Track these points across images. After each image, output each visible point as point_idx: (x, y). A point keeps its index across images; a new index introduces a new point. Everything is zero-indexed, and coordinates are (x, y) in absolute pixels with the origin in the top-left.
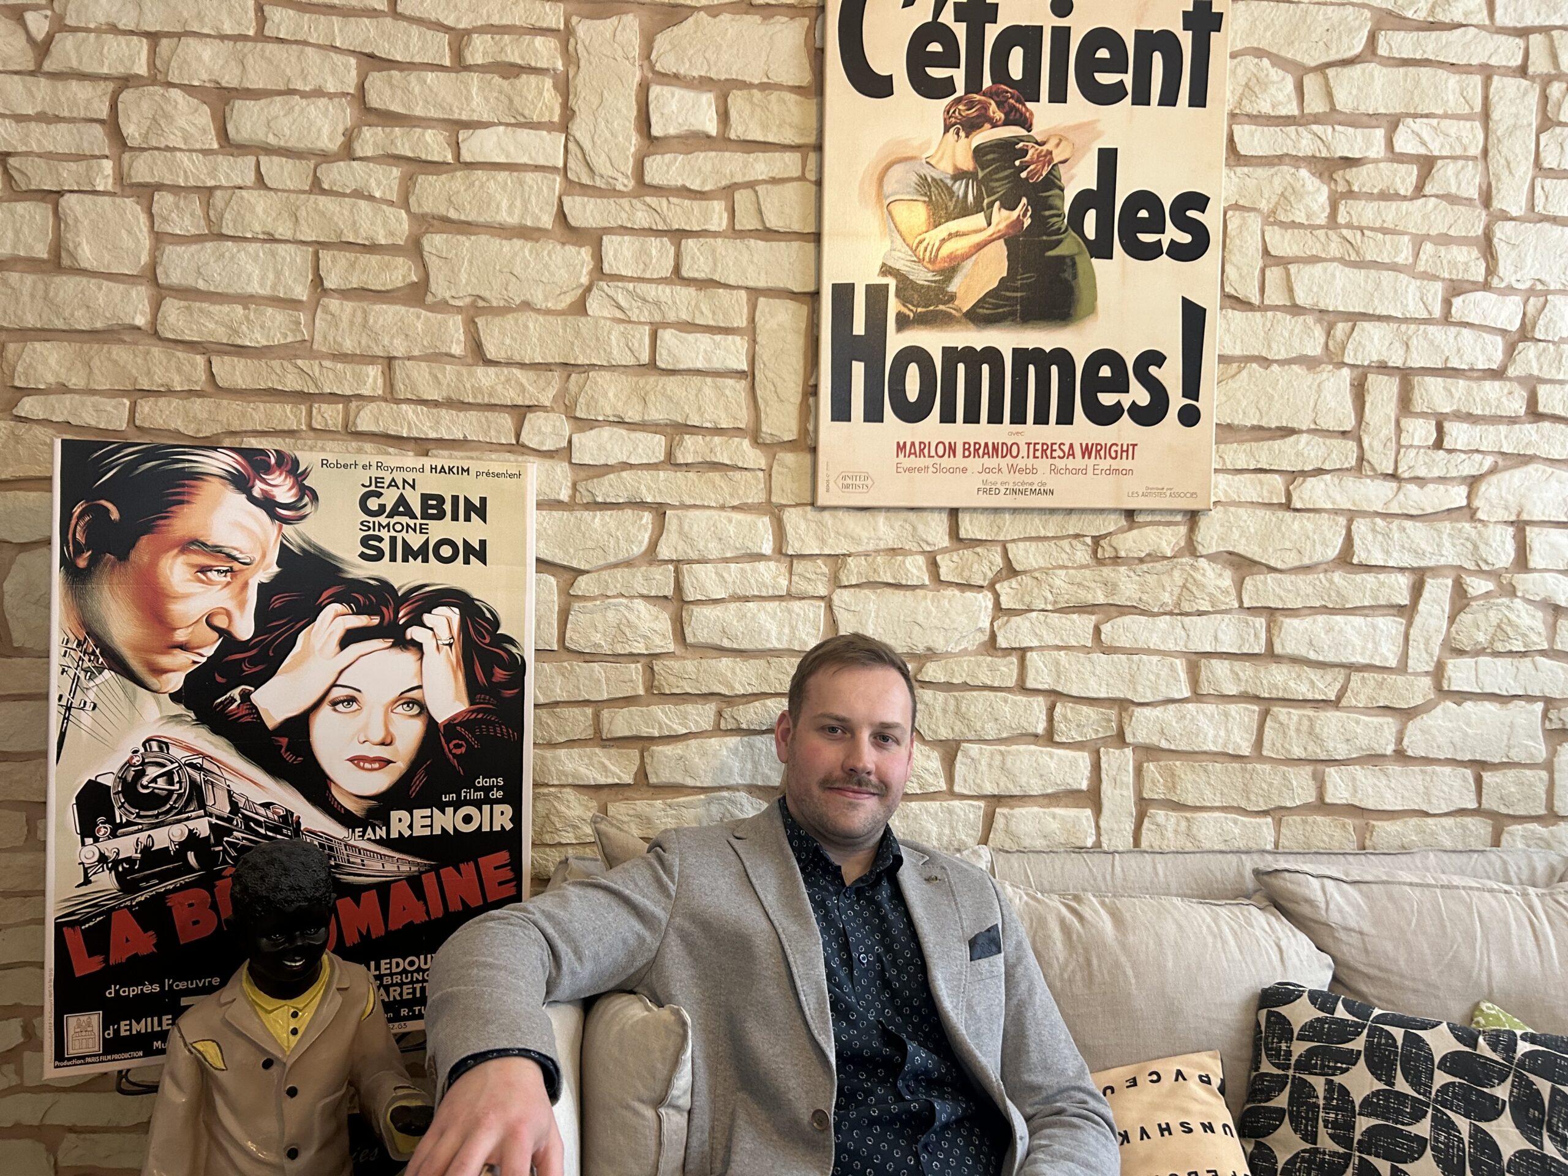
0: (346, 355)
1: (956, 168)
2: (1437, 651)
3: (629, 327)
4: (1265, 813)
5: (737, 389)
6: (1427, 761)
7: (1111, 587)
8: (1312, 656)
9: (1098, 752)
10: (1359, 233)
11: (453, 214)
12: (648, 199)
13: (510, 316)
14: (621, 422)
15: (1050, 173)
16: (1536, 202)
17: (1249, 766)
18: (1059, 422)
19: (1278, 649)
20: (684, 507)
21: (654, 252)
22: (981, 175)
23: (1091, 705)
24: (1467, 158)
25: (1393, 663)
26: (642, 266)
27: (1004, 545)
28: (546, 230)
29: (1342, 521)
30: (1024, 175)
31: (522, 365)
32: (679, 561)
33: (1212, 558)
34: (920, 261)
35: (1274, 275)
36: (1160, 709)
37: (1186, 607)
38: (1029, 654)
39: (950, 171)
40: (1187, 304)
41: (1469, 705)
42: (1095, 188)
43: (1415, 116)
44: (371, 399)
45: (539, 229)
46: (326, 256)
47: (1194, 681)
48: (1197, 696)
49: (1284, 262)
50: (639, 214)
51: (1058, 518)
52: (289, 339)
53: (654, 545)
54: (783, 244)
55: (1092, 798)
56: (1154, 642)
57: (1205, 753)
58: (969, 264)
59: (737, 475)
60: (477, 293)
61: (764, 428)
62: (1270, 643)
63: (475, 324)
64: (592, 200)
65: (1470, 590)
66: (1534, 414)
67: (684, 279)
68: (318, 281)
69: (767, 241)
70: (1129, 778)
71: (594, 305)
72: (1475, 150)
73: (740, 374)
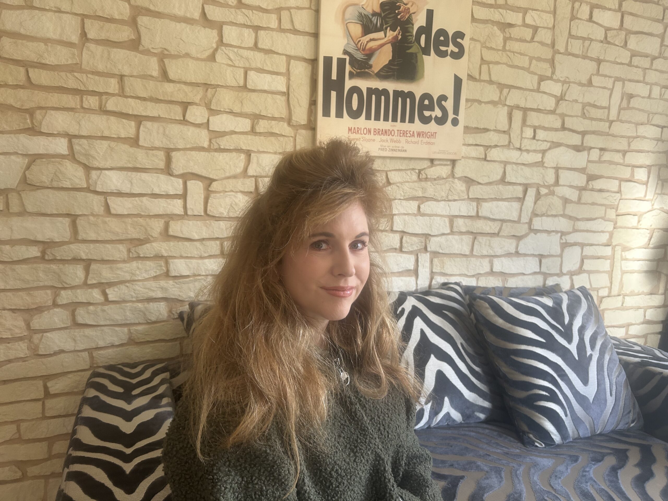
0: (99, 72)
1: (373, 11)
2: (530, 215)
3: (235, 68)
4: (473, 276)
5: (281, 100)
6: (525, 255)
7: (424, 190)
8: (491, 217)
9: (417, 255)
10: (513, 54)
11: (152, 8)
12: (243, 10)
13: (180, 59)
14: (231, 113)
15: (409, 17)
16: (569, 48)
17: (469, 259)
18: (409, 122)
19: (480, 214)
20: (259, 152)
21: (246, 35)
22: (383, 15)
23: (415, 237)
24: (548, 28)
25: (516, 219)
26: (240, 41)
27: (386, 172)
28: (196, 20)
29: (503, 166)
30: (399, 17)
31: (185, 83)
32: (257, 176)
33: (459, 179)
34: (358, 50)
35: (485, 67)
36: (440, 238)
37: (450, 198)
38: (394, 217)
39: (371, 12)
40: (456, 77)
41: (538, 234)
42: (425, 25)
43: (533, 10)
44: (113, 95)
45: (193, 19)
46: (87, 21)
47: (452, 226)
48: (452, 232)
49: (488, 63)
50: (239, 17)
51: (406, 162)
52: (70, 62)
53: (246, 170)
54: (301, 37)
55: (416, 272)
56: (439, 212)
57: (454, 254)
58: (377, 53)
59: (281, 139)
60: (165, 47)
61: (293, 118)
62: (478, 212)
63: (163, 62)
64: (218, 8)
65: (541, 192)
66: (563, 128)
67: (259, 49)
68: (84, 34)
69: (295, 35)
70: (428, 264)
71: (219, 57)
72: (551, 26)
73: (283, 93)
